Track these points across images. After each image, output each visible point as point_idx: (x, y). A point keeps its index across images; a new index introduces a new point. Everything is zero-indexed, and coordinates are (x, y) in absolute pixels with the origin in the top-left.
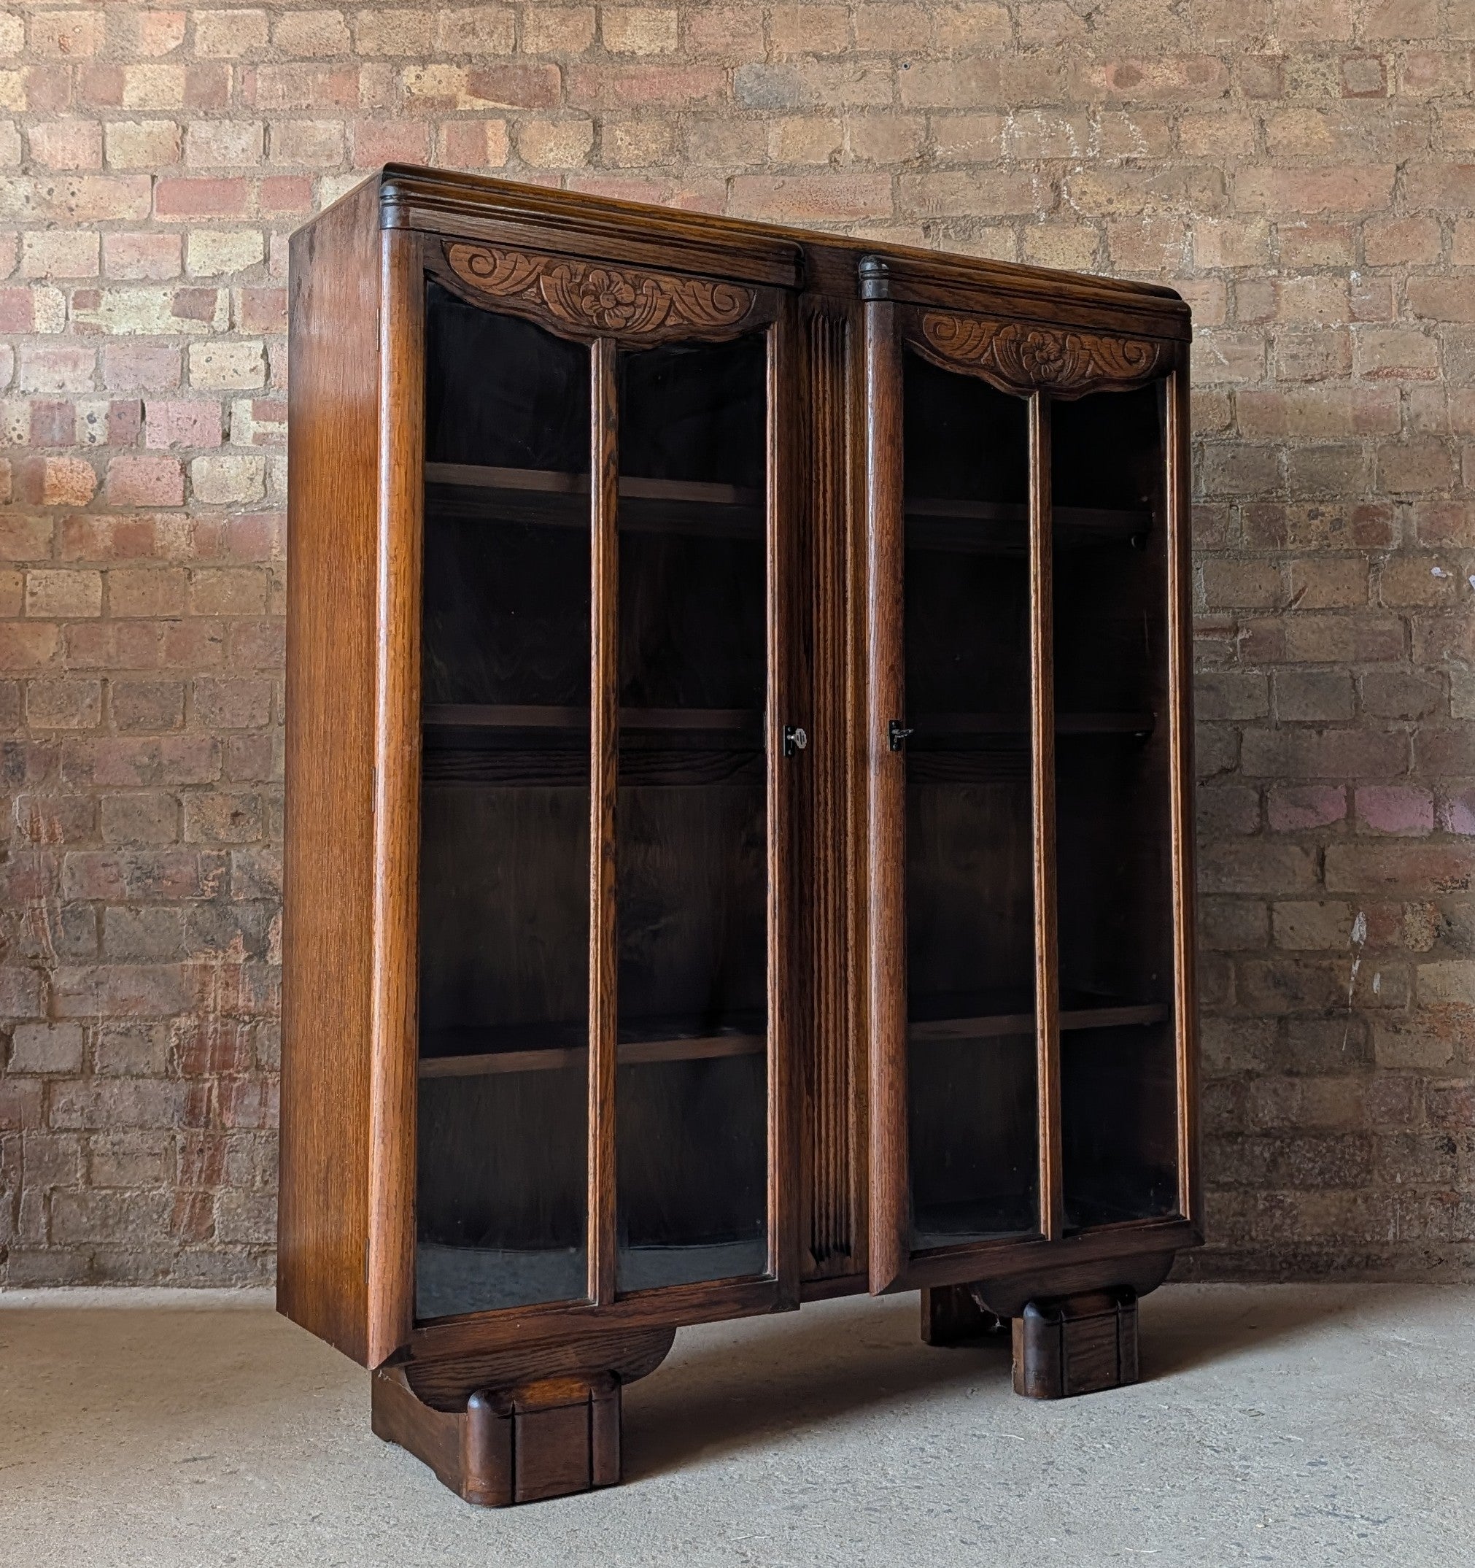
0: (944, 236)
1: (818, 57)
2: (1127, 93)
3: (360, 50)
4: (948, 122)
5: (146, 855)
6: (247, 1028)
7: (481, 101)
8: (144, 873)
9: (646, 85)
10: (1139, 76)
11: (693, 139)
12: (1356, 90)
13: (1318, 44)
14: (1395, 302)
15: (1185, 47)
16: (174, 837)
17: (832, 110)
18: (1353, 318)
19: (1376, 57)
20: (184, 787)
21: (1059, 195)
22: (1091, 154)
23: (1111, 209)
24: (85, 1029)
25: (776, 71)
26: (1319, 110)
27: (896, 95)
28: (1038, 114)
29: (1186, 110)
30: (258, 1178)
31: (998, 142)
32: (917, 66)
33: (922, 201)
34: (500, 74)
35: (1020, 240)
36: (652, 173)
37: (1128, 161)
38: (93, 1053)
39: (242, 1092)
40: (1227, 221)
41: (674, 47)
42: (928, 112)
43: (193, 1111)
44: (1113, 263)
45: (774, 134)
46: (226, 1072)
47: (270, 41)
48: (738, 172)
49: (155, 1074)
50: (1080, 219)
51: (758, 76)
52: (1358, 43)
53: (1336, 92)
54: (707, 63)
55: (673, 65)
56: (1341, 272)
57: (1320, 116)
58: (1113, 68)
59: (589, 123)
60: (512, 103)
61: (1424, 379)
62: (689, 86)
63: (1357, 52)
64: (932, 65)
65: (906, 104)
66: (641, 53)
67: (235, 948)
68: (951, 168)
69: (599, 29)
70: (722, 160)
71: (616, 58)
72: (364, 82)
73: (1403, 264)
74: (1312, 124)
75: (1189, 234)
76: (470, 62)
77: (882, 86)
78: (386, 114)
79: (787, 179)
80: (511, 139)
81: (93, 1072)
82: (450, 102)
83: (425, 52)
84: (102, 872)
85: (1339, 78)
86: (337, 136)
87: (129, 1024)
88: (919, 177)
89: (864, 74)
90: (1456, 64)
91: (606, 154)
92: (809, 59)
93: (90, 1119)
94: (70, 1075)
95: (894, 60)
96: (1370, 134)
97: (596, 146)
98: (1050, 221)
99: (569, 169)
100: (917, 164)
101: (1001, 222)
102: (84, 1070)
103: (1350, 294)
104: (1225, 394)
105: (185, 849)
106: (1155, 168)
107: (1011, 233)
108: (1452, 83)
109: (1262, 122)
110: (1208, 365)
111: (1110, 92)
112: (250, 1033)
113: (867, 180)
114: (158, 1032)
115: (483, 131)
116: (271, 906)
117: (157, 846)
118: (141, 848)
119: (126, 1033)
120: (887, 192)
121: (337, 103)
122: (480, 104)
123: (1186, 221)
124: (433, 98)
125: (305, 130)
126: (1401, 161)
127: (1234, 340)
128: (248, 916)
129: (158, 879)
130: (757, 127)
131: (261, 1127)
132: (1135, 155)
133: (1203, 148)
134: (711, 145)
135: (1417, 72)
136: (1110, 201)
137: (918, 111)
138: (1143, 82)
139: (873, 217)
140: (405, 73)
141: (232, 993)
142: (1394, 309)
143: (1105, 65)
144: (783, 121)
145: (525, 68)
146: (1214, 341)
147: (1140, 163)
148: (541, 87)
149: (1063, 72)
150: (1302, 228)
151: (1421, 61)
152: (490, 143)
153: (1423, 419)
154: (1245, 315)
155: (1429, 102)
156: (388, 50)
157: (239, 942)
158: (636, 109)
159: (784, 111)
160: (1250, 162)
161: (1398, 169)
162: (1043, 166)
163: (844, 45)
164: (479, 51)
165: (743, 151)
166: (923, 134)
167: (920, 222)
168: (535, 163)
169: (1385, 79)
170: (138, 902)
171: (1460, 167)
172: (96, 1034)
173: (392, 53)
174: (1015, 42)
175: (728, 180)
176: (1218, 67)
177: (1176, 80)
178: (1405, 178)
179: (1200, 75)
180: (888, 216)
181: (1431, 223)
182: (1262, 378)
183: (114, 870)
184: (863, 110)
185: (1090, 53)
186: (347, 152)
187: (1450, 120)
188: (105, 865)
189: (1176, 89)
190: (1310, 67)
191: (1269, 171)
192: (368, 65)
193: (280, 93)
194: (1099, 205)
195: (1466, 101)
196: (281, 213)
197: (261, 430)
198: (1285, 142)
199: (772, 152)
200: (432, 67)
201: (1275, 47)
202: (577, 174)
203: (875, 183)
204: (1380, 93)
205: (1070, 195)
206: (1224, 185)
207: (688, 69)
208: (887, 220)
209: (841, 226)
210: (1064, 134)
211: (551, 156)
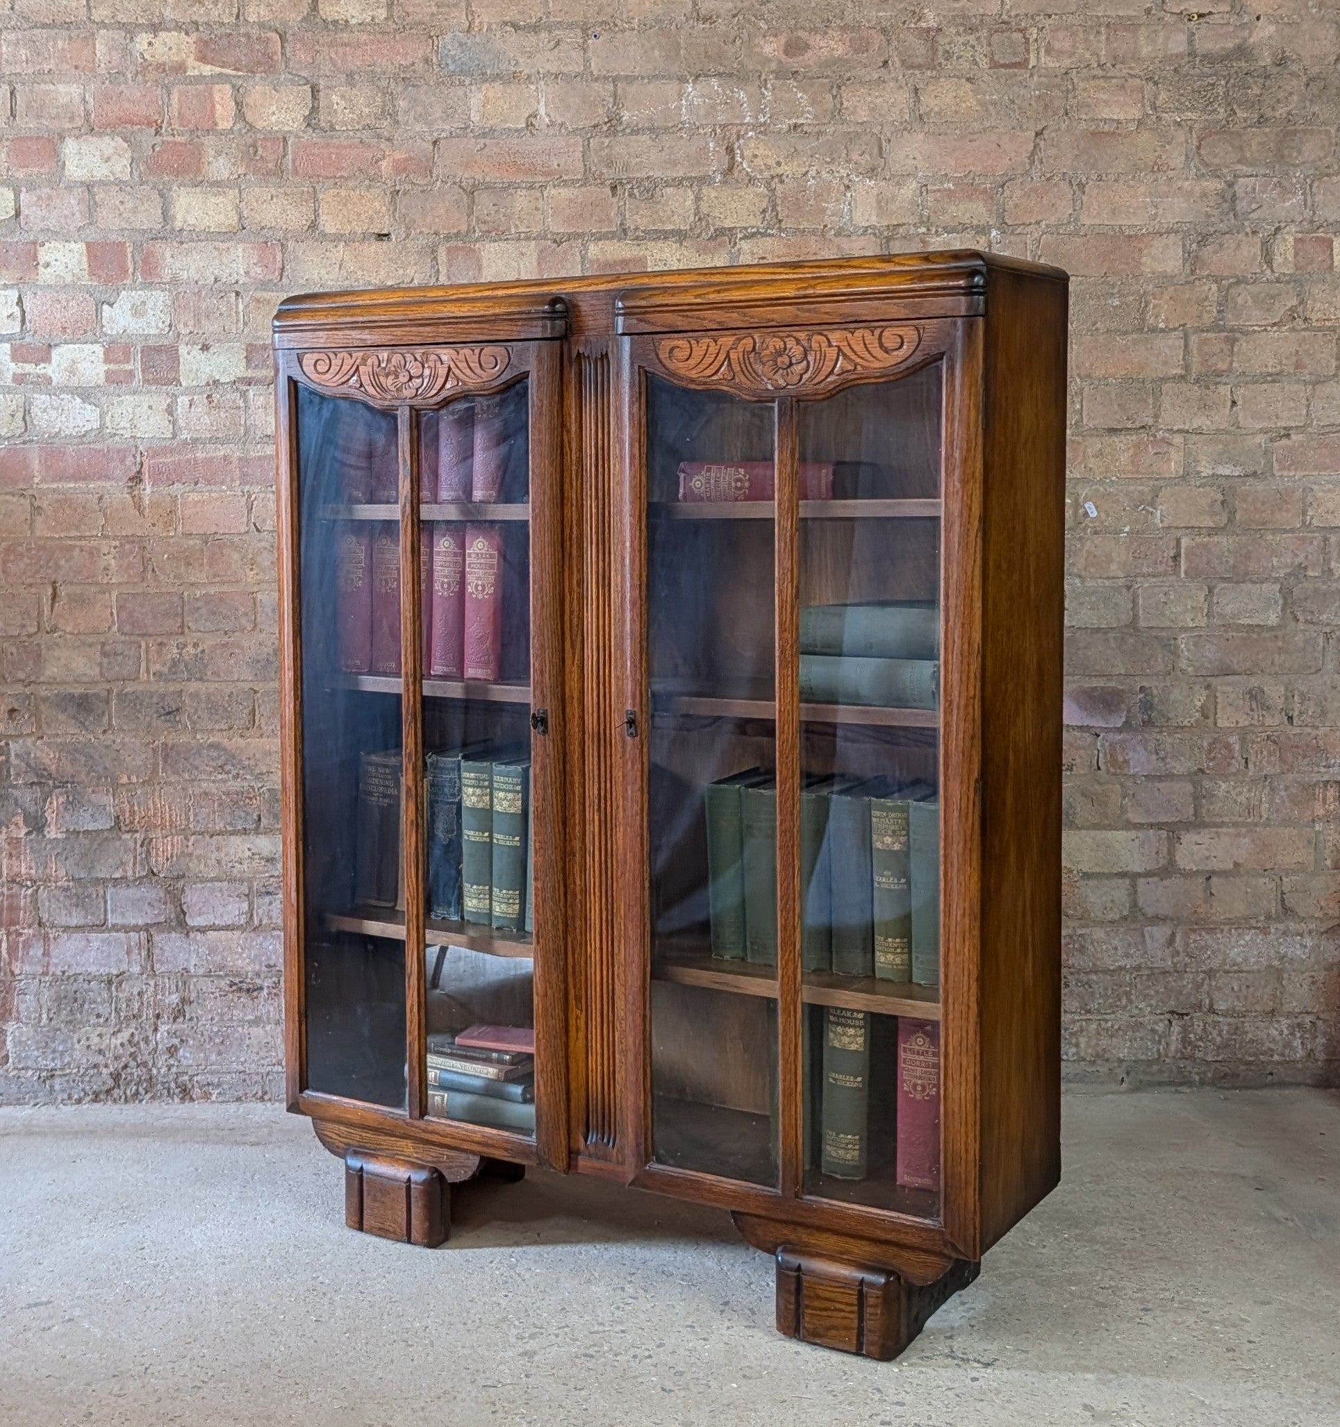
0: (630, 195)
1: (516, 27)
2: (794, 63)
3: (96, 17)
4: (633, 89)
6: (30, 892)
7: (209, 67)
9: (359, 52)
10: (807, 46)
11: (402, 104)
12: (1002, 62)
13: (969, 17)
15: (849, 19)
17: (529, 77)
19: (1021, 31)
21: (733, 158)
22: (762, 120)
23: (780, 171)
25: (478, 40)
26: (968, 80)
27: (587, 66)
28: (714, 82)
29: (849, 79)
30: (44, 1016)
31: (679, 108)
32: (605, 36)
33: (610, 164)
34: (225, 41)
35: (698, 199)
36: (366, 135)
37: (795, 126)
39: (27, 945)
40: (883, 183)
41: (384, 16)
42: (615, 80)
44: (780, 221)
45: (475, 100)
46: (13, 928)
47: (12, 8)
48: (444, 135)
50: (751, 180)
51: (461, 45)
52: (1005, 17)
53: (984, 63)
54: (415, 31)
55: (383, 33)
56: (982, 231)
57: (969, 86)
58: (783, 39)
59: (308, 88)
60: (236, 69)
62: (398, 53)
63: (1003, 26)
64: (619, 36)
65: (595, 73)
66: (353, 21)
67: (16, 824)
68: (635, 132)
70: (429, 124)
71: (331, 27)
72: (100, 49)
73: (1039, 223)
74: (961, 93)
75: (848, 194)
76: (197, 29)
77: (574, 54)
78: (121, 79)
79: (488, 141)
80: (237, 104)
82: (180, 68)
83: (156, 20)
85: (986, 49)
86: (77, 99)
88: (607, 141)
89: (558, 43)
90: (1092, 37)
91: (323, 117)
92: (508, 29)
95: (584, 31)
96: (1013, 102)
97: (314, 109)
98: (724, 182)
99: (290, 132)
100: (605, 128)
101: (681, 183)
106: (819, 134)
107: (690, 193)
108: (1087, 56)
109: (916, 90)
111: (780, 62)
112: (32, 895)
113: (561, 143)
115: (211, 95)
116: (46, 789)
120: (579, 154)
121: (76, 67)
122: (207, 70)
123: (846, 182)
124: (164, 64)
125: (47, 93)
126: (1039, 128)
128: (27, 797)
130: (460, 93)
131: (45, 974)
132: (801, 121)
133: (863, 115)
134: (419, 109)
135: (1057, 45)
136: (779, 164)
137: (606, 78)
138: (810, 53)
139: (565, 178)
140: (137, 39)
141: (15, 862)
143: (776, 36)
144: (484, 87)
145: (248, 36)
147: (806, 128)
148: (264, 54)
149: (738, 42)
150: (950, 190)
151: (1061, 34)
152: (218, 107)
155: (1066, 73)
156: (122, 18)
157: (20, 819)
158: (350, 75)
159: (485, 79)
160: (906, 128)
161: (1037, 134)
162: (718, 131)
163: (539, 15)
164: (204, 19)
165: (448, 115)
166: (612, 100)
167: (608, 182)
168: (259, 124)
169: (1028, 51)
171: (1093, 134)
173: (125, 20)
174: (695, 14)
175: (435, 143)
176: (878, 39)
177: (840, 51)
178: (1042, 143)
179: (861, 46)
180: (579, 177)
181: (1064, 186)
184: (556, 77)
185: (762, 24)
186: (88, 114)
187: (1085, 90)
189: (840, 59)
190: (961, 40)
191: (921, 136)
192: (103, 32)
193: (24, 58)
194: (769, 168)
195: (1101, 73)
196: (29, 171)
197: (20, 371)
198: (936, 109)
199: (475, 117)
200: (163, 35)
201: (931, 20)
202: (297, 136)
203: (568, 145)
204: (1023, 64)
205: (742, 157)
206: (880, 148)
207: (398, 37)
208: (578, 180)
209: (537, 185)
210: (739, 101)
211: (273, 118)
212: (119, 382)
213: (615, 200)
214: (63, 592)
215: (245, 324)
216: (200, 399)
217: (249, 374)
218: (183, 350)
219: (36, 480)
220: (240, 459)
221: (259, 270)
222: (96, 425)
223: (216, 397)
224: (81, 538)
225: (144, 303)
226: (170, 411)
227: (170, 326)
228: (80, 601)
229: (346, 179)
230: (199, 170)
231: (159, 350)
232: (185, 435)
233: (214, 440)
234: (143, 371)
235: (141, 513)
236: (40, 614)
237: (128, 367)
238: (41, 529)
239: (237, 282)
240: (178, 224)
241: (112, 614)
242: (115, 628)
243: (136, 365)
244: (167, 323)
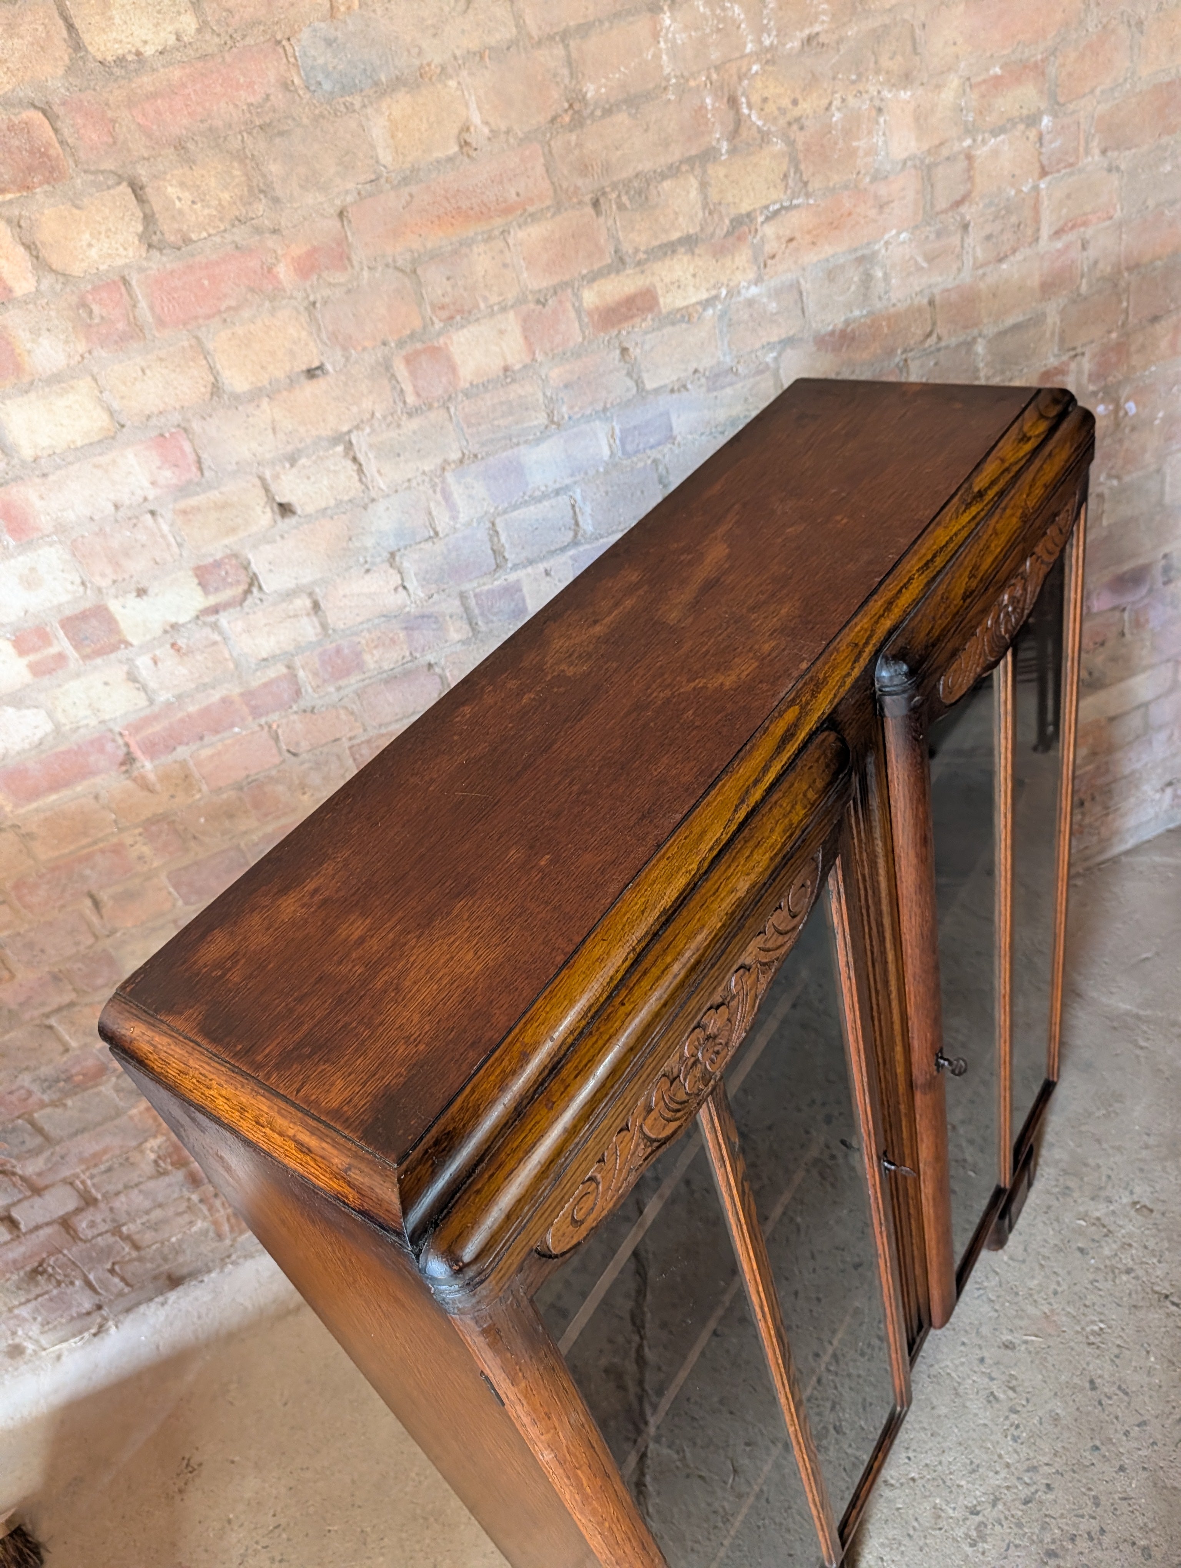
0: (619, 207)
4: (591, 45)
5: (45, 1071)
8: (49, 1083)
9: (179, 102)
11: (274, 169)
14: (1082, 142)
16: (61, 1049)
17: (443, 68)
18: (1044, 173)
20: (47, 1016)
21: (738, 111)
22: (767, 43)
23: (797, 112)
24: (71, 1184)
25: (351, 27)
27: (520, 25)
31: (657, 56)
33: (584, 169)
35: (704, 185)
36: (239, 234)
37: (810, 39)
38: (89, 1192)
40: (921, 91)
41: (194, 26)
42: (565, 36)
43: (194, 1181)
44: (806, 184)
45: (378, 130)
48: (349, 199)
49: (151, 1178)
50: (765, 137)
51: (329, 43)
54: (249, 41)
55: (204, 57)
56: (1032, 120)
59: (124, 188)
61: (1104, 220)
62: (239, 85)
65: (535, 33)
66: (149, 51)
68: (608, 112)
69: (70, 27)
70: (324, 188)
71: (117, 71)
73: (1092, 91)
75: (881, 120)
79: (414, 189)
80: (27, 247)
81: (95, 1200)
84: (13, 1098)
87: (107, 1164)
88: (573, 137)
91: (167, 228)
93: (114, 1220)
94: (78, 1211)
97: (149, 219)
98: (733, 151)
99: (127, 266)
100: (567, 119)
101: (678, 168)
102: (88, 1201)
103: (1041, 145)
104: (925, 301)
105: (78, 1052)
106: (839, 42)
107: (692, 179)
110: (909, 274)
113: (513, 159)
114: (135, 1157)
117: (51, 1061)
118: (35, 1069)
119: (109, 1170)
120: (540, 169)
123: (877, 103)
127: (932, 236)
129: (68, 1079)
130: (353, 125)
132: (817, 28)
134: (302, 170)
136: (795, 102)
137: (551, 38)
139: (531, 209)
142: (1081, 149)
144: (384, 106)
146: (913, 245)
147: (822, 39)
148: (31, 152)
150: (997, 76)
153: (1101, 265)
154: (942, 203)
158: (180, 146)
159: (384, 91)
162: (714, 76)
165: (346, 165)
166: (565, 72)
167: (587, 198)
168: (77, 269)
170: (60, 1100)
172: (83, 1182)
175: (341, 214)
180: (548, 202)
181: (1122, 30)
182: (959, 270)
183: (23, 1091)
184: (482, 58)
188: (11, 1093)
191: (961, 8)
194: (783, 111)
199: (386, 157)
202: (141, 270)
203: (523, 161)
205: (750, 107)
206: (914, 41)
207: (228, 59)
208: (548, 208)
209: (496, 232)
210: (734, 21)
211: (93, 253)
212: (50, 671)
213: (602, 219)
214: (104, 896)
215: (180, 545)
216: (164, 652)
217: (212, 600)
218: (114, 606)
219: (8, 809)
220: (242, 695)
221: (168, 473)
222: (49, 727)
223: (182, 642)
224: (95, 843)
225: (33, 569)
226: (132, 677)
227: (83, 583)
228: (130, 896)
229: (236, 309)
230: (18, 368)
231: (84, 616)
232: (163, 697)
233: (203, 687)
234: (76, 647)
235: (152, 791)
236: (89, 925)
237: (53, 650)
238: (44, 853)
239: (145, 499)
240: (27, 453)
241: (170, 893)
242: (180, 903)
243: (62, 644)
244: (78, 581)
